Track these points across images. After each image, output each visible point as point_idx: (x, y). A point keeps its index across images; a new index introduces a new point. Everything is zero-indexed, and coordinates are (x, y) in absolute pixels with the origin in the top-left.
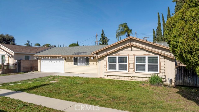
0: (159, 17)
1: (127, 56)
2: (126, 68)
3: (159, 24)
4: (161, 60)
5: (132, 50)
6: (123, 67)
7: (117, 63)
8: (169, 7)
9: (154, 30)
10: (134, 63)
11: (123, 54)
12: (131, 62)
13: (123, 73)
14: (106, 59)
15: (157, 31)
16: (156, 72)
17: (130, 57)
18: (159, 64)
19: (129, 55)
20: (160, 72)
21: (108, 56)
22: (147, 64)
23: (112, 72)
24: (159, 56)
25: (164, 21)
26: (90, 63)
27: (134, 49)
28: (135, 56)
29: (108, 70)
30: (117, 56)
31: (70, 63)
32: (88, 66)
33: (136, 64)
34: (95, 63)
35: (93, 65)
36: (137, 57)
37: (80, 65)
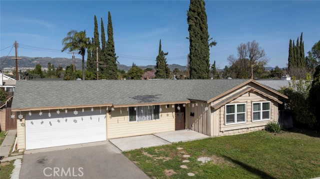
2: (245, 118)
4: (271, 104)
5: (249, 96)
6: (241, 118)
7: (236, 114)
8: (109, 12)
10: (251, 112)
12: (249, 110)
13: (241, 124)
14: (224, 109)
16: (268, 119)
17: (248, 104)
18: (270, 110)
19: (247, 102)
20: (271, 118)
21: (226, 105)
22: (262, 111)
23: (230, 126)
24: (270, 102)
25: (103, 31)
26: (161, 115)
27: (251, 94)
29: (226, 124)
30: (236, 104)
31: (121, 118)
32: (157, 120)
33: (253, 112)
34: (170, 114)
35: (167, 117)
36: (254, 104)
37: (141, 120)
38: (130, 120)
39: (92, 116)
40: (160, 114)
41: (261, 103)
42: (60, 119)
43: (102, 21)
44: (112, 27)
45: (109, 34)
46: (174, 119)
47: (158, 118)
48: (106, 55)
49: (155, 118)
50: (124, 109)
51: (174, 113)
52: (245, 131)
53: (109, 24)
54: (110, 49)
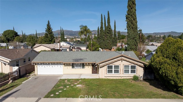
0: (102, 18)
1: (119, 65)
2: (119, 72)
3: (102, 23)
4: (137, 67)
5: (122, 62)
6: (117, 72)
7: (113, 70)
8: (108, 11)
9: (98, 28)
10: (123, 69)
11: (117, 64)
12: (122, 68)
13: (116, 75)
14: (106, 67)
15: (100, 29)
16: (135, 74)
17: (121, 66)
18: (136, 69)
19: (120, 65)
20: (137, 73)
21: (107, 65)
22: (130, 70)
23: (110, 75)
24: (136, 65)
25: (105, 21)
27: (123, 61)
28: (124, 65)
29: (107, 74)
30: (113, 66)
31: (68, 67)
32: (84, 69)
33: (124, 69)
34: (90, 67)
35: (88, 68)
36: (125, 66)
37: (77, 68)
38: (72, 68)
39: (55, 66)
40: (85, 67)
41: (130, 66)
42: (48, 66)
43: (105, 17)
44: (109, 19)
45: (108, 23)
46: (91, 69)
47: (84, 68)
48: (106, 33)
49: (83, 68)
50: (70, 64)
51: (91, 67)
52: (120, 78)
53: (108, 17)
54: (108, 30)
